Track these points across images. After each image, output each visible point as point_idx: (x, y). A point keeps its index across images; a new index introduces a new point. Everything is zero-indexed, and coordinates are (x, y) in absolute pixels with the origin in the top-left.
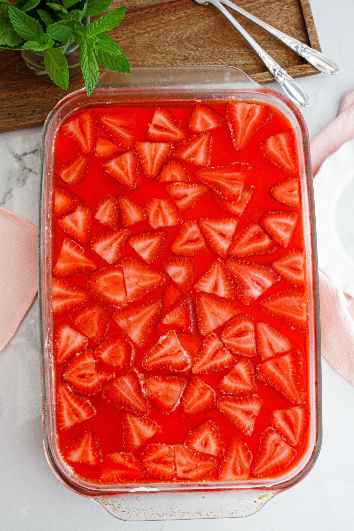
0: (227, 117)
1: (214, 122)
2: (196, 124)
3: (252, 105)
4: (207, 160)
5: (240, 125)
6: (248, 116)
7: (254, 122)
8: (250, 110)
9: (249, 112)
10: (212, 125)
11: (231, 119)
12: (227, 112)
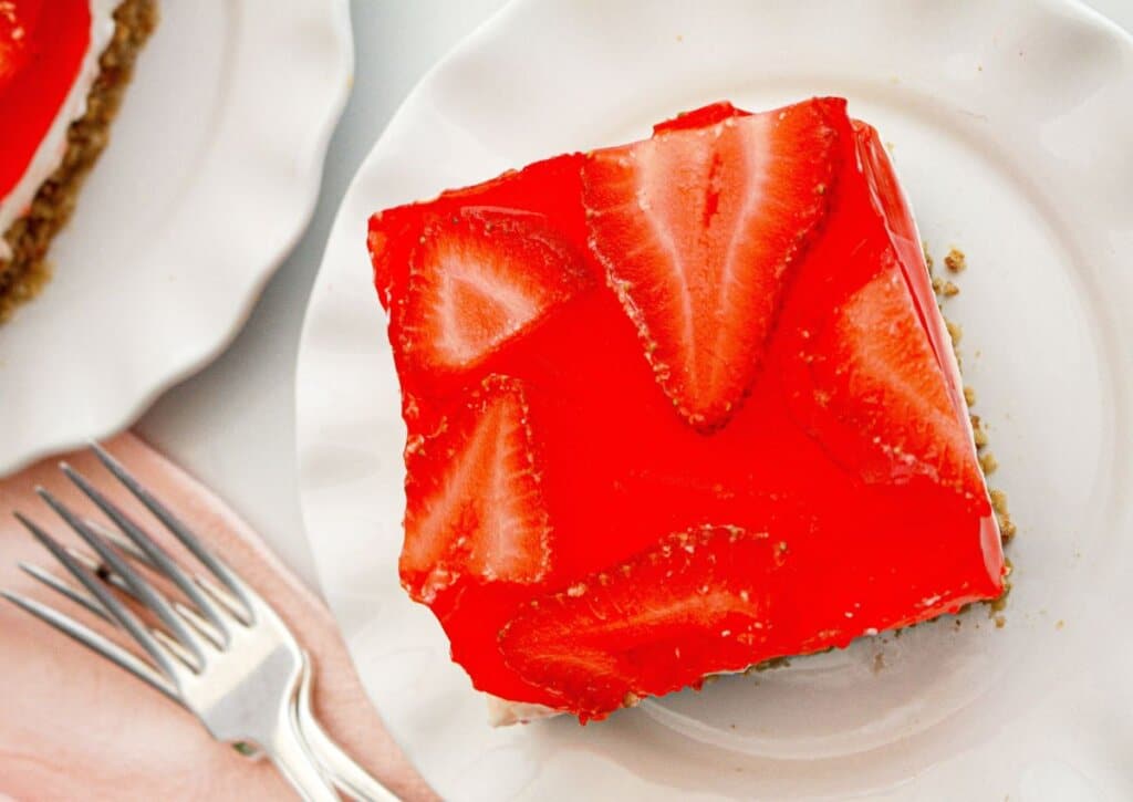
0: (592, 244)
1: (529, 289)
2: (436, 331)
3: (718, 129)
4: (531, 545)
5: (678, 269)
6: (712, 203)
7: (755, 228)
8: (717, 161)
9: (711, 175)
10: (517, 306)
11: (616, 253)
12: (589, 212)
